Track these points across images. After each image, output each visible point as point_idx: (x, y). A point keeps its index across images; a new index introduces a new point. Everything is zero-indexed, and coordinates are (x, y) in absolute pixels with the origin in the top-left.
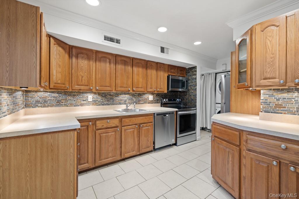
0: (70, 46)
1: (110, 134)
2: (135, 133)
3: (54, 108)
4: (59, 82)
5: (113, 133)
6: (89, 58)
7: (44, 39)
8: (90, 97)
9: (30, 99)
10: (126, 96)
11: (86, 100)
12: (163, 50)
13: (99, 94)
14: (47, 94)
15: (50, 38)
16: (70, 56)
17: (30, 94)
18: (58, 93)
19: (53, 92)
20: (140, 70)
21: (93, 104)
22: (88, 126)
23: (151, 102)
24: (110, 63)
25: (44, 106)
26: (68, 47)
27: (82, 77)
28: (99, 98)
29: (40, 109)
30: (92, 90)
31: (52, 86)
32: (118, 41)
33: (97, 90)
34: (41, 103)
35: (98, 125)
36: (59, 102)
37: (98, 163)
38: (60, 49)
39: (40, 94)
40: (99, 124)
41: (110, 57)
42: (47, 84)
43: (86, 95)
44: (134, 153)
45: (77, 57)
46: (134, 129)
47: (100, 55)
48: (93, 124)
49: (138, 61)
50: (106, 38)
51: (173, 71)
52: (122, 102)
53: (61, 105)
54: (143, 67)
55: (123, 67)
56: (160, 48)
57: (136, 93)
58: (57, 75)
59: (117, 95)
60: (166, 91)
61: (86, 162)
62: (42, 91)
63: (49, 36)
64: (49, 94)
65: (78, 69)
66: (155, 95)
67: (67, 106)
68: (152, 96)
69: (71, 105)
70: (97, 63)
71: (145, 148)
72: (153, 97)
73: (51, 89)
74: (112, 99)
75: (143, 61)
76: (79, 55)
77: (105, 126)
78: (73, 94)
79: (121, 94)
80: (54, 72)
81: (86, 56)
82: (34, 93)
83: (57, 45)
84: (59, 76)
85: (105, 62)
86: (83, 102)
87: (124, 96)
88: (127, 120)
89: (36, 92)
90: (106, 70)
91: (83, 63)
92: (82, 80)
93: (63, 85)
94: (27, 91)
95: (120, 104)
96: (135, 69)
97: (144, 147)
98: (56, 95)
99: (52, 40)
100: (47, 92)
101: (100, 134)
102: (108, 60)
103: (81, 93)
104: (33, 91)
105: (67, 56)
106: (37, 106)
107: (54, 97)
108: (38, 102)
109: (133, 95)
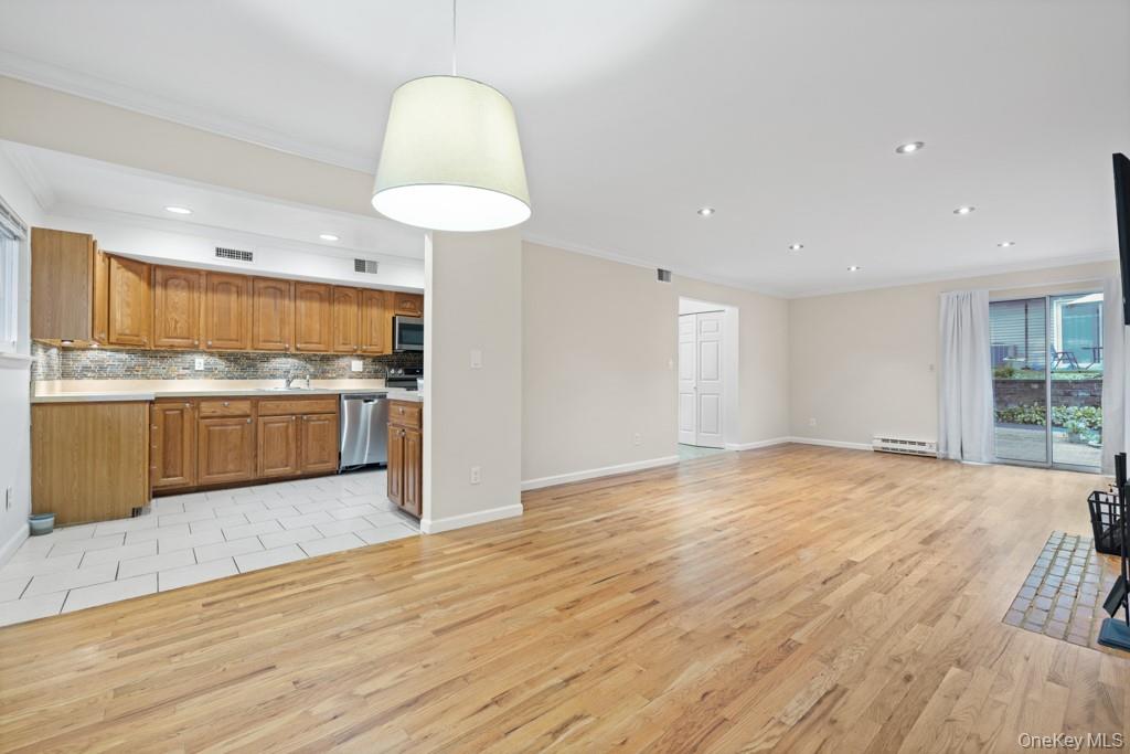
0: (150, 265)
1: (230, 428)
2: (291, 431)
3: (119, 381)
4: (127, 332)
5: (238, 427)
6: (191, 287)
7: (99, 258)
8: (200, 362)
9: (71, 363)
10: (290, 360)
11: (191, 367)
12: (360, 265)
13: (221, 356)
14: (106, 355)
15: (109, 259)
16: (151, 284)
17: (71, 355)
18: (128, 352)
19: (117, 351)
20: (316, 305)
21: (206, 376)
22: (182, 411)
23: (359, 376)
24: (239, 293)
25: (100, 378)
26: (145, 268)
27: (176, 322)
28: (221, 365)
29: (91, 381)
30: (197, 346)
31: (113, 339)
32: (248, 256)
33: (209, 347)
34: (94, 371)
35: (203, 409)
36: (129, 369)
37: (205, 479)
38: (130, 274)
39: (90, 354)
40: (206, 408)
41: (239, 282)
42: (104, 336)
43: (188, 357)
44: (287, 470)
45: (165, 285)
46: (288, 422)
47: (216, 280)
48: (193, 408)
49: (309, 288)
50: (219, 252)
51: (408, 305)
52: (278, 373)
53: (135, 376)
54: (321, 299)
55: (271, 301)
56: (353, 263)
57: (315, 355)
58: (122, 320)
59: (266, 358)
60: (389, 351)
61: (178, 473)
62: (95, 349)
63: (109, 256)
64: (109, 353)
65: (167, 307)
66: (370, 360)
67: (148, 378)
68: (361, 362)
69: (157, 376)
70: (210, 295)
71: (315, 463)
72: (364, 364)
73: (112, 344)
74: (254, 366)
75: (323, 288)
76: (170, 282)
77: (219, 413)
78: (162, 354)
79: (276, 356)
80: (117, 315)
81: (183, 283)
82: (79, 353)
83: (123, 270)
84: (128, 322)
85: (229, 292)
86: (182, 372)
87: (284, 360)
88: (270, 405)
89: (84, 349)
90: (230, 309)
91: (179, 296)
92: (175, 328)
93: (136, 338)
94: (65, 349)
95: (273, 377)
96: (302, 305)
97: (312, 461)
98: (124, 356)
99: (114, 262)
100: (105, 350)
101: (207, 426)
102: (234, 289)
103: (178, 352)
104: (78, 349)
105: (143, 286)
106: (86, 376)
107: (120, 360)
108: (86, 368)
109: (308, 359)
